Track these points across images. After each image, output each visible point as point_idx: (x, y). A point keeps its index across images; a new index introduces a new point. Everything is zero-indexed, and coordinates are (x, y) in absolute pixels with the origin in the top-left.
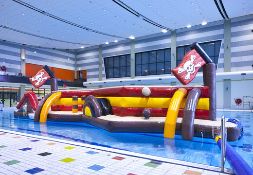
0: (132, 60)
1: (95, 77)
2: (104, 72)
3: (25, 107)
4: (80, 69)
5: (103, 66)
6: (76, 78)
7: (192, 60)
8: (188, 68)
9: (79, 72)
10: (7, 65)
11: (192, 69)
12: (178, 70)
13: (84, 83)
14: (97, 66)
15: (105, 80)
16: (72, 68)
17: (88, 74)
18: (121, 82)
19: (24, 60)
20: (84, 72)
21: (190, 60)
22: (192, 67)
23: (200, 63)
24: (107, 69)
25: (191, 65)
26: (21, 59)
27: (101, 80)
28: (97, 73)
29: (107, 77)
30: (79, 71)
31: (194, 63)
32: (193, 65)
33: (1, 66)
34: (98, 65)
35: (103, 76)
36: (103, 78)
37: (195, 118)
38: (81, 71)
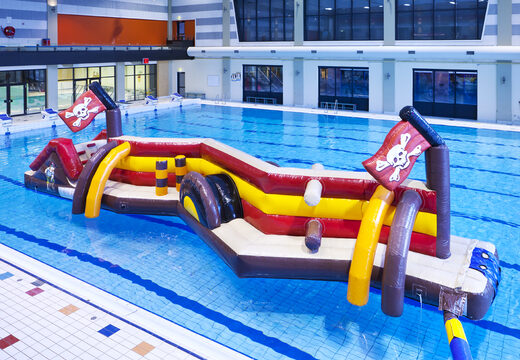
0: (298, 5)
1: (215, 36)
2: (234, 28)
3: (50, 171)
4: (179, 18)
5: (233, 13)
6: (170, 38)
7: (404, 143)
8: (395, 160)
9: (177, 24)
10: (16, 24)
11: (404, 161)
12: (375, 165)
13: (190, 49)
14: (218, 14)
15: (235, 45)
16: (162, 16)
17: (198, 29)
18: (273, 52)
19: (54, 9)
20: (190, 24)
21: (399, 143)
22: (403, 157)
23: (420, 146)
24: (240, 20)
25: (401, 154)
26: (48, 5)
27: (229, 46)
28: (218, 28)
29: (242, 39)
30: (178, 22)
31: (408, 148)
32: (405, 153)
33: (4, 27)
34: (221, 12)
35: (232, 36)
36: (232, 41)
37: (411, 249)
38: (183, 21)
